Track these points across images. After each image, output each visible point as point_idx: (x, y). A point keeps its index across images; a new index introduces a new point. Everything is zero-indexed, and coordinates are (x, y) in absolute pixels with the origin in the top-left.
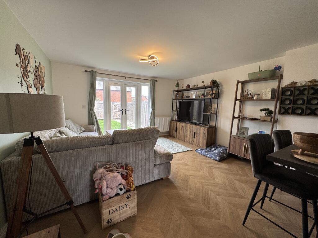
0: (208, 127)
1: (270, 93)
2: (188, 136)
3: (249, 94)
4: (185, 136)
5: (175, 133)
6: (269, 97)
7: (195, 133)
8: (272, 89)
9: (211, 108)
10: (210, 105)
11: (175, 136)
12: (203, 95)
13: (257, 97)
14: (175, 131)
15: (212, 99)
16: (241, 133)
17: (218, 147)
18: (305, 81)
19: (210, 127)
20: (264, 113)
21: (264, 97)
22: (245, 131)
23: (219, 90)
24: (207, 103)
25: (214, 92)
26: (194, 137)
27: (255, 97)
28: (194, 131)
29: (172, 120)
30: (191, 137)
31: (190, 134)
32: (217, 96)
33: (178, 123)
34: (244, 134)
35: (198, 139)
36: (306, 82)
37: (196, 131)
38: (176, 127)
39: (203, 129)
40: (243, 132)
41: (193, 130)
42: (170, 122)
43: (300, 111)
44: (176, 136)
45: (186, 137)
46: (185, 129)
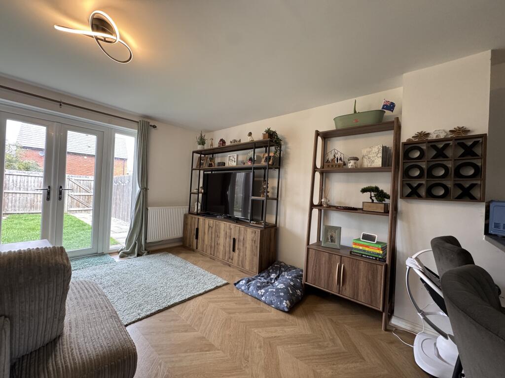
0: (263, 226)
1: (380, 155)
2: (221, 248)
3: (337, 159)
4: (215, 247)
5: (195, 241)
6: (378, 163)
7: (234, 240)
8: (383, 147)
9: (267, 187)
10: (265, 181)
11: (195, 248)
12: (250, 159)
13: (355, 163)
14: (195, 236)
15: (269, 168)
16: (328, 239)
17: (282, 272)
18: (444, 130)
19: (265, 228)
20: (370, 196)
21: (367, 164)
22: (335, 235)
23: (280, 151)
24: (260, 177)
25: (272, 154)
26: (234, 250)
27: (351, 164)
28: (232, 237)
29: (190, 213)
30: (227, 249)
31: (225, 244)
32: (278, 163)
33: (201, 219)
34: (332, 241)
35: (241, 254)
36: (445, 132)
37: (236, 237)
38: (196, 227)
39: (252, 232)
40: (331, 237)
41: (231, 233)
42: (186, 217)
43: (441, 192)
44: (197, 248)
45: (218, 248)
46: (216, 231)
